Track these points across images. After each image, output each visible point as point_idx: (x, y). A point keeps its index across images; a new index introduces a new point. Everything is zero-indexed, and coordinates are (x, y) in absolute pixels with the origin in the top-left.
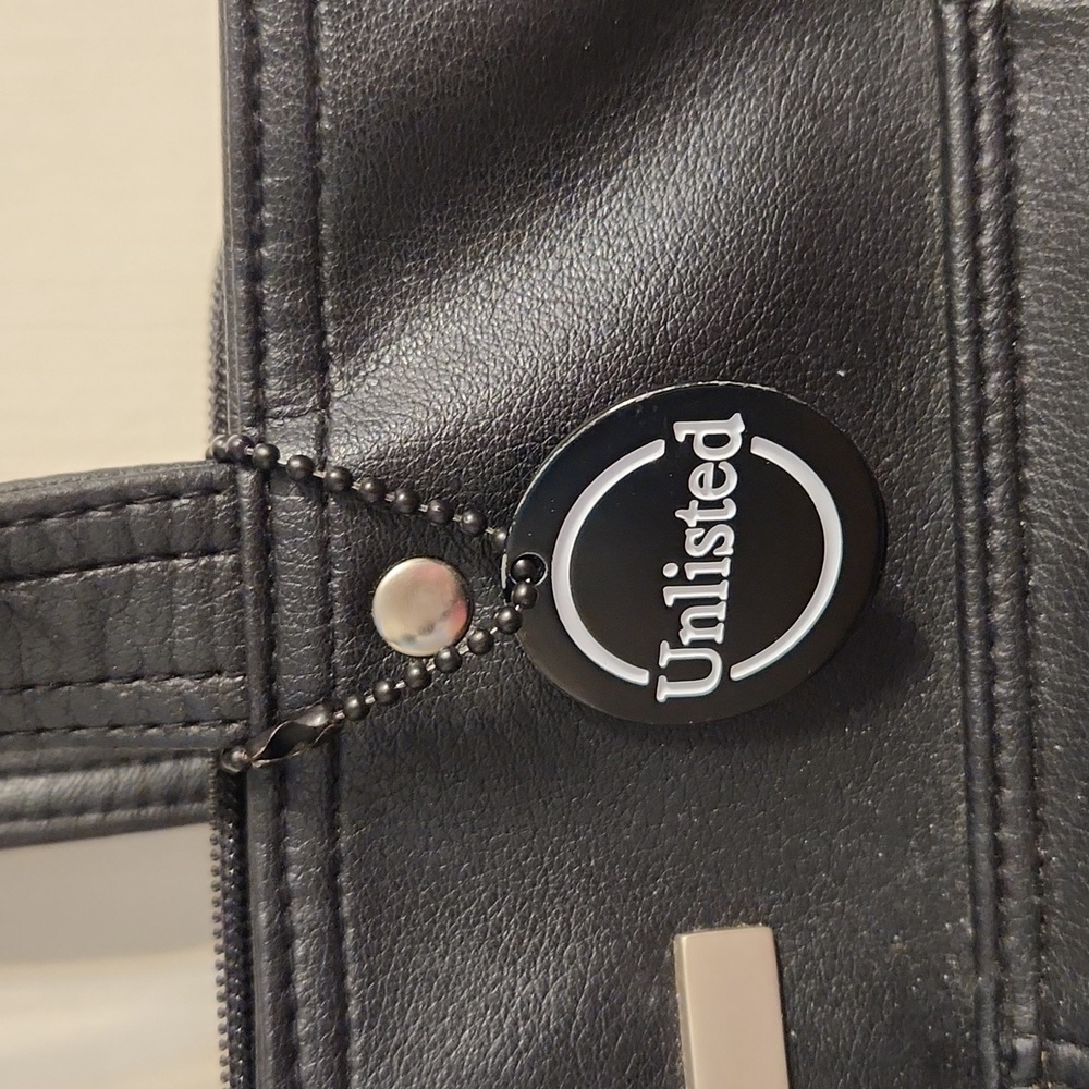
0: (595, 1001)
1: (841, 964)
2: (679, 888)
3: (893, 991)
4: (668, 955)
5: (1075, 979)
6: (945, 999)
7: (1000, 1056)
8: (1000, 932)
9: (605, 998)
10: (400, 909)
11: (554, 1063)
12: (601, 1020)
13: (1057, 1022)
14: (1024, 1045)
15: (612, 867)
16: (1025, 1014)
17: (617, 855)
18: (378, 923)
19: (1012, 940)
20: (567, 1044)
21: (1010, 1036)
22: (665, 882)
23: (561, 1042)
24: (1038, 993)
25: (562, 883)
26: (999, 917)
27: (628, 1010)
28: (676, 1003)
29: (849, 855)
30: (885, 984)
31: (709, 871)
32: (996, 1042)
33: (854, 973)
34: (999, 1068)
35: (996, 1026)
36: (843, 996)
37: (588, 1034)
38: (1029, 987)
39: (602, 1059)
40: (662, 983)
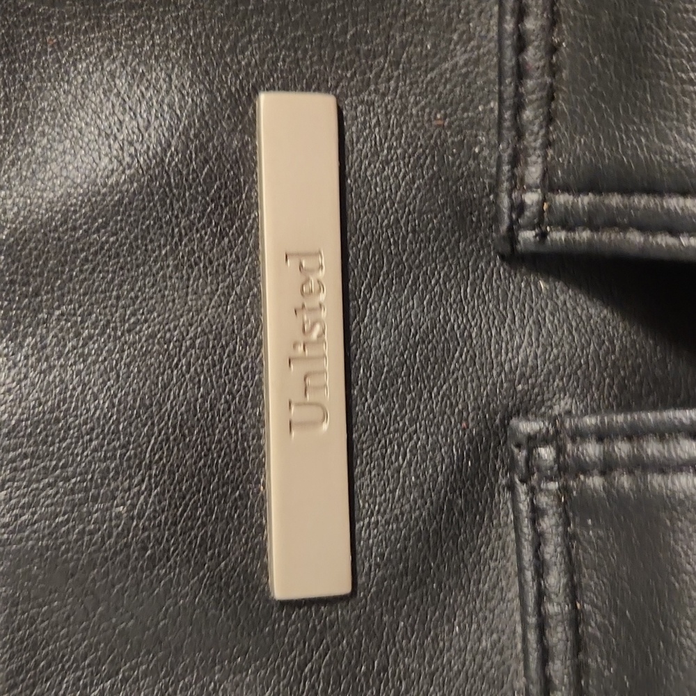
0: (188, 137)
1: (393, 133)
2: (263, 61)
3: (433, 157)
4: (251, 111)
5: (572, 139)
6: (475, 168)
7: (512, 208)
8: (519, 107)
9: (196, 136)
10: (32, 54)
11: (151, 180)
12: (191, 153)
13: (557, 176)
14: (531, 198)
15: (208, 37)
16: (534, 172)
17: (212, 28)
18: (13, 62)
19: (528, 114)
20: (163, 167)
21: (521, 192)
22: (252, 55)
23: (157, 164)
24: (545, 156)
25: (167, 46)
26: (518, 95)
27: (214, 148)
28: (255, 148)
29: (403, 46)
30: (427, 151)
31: (289, 50)
32: (510, 196)
33: (403, 141)
34: (510, 217)
35: (511, 184)
36: (392, 158)
37: (181, 161)
38: (538, 152)
39: (191, 181)
40: (243, 131)
